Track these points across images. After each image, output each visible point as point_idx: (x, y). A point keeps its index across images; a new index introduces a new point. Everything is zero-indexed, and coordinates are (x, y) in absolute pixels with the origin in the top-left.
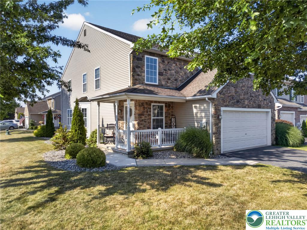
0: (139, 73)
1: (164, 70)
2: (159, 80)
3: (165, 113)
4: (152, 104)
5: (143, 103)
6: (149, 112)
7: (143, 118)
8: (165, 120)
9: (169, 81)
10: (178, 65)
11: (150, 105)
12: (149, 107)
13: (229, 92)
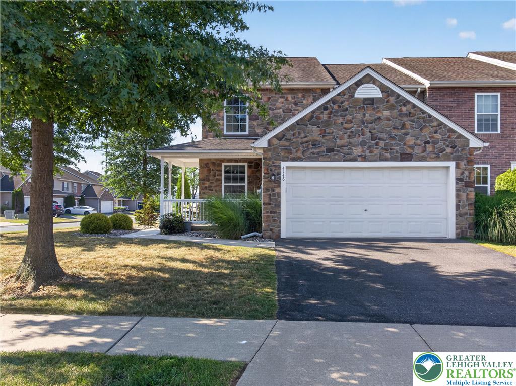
2: (250, 127)
3: (248, 177)
4: (224, 164)
5: (208, 163)
6: (218, 175)
8: (248, 187)
11: (220, 165)
12: (218, 168)
13: (302, 135)
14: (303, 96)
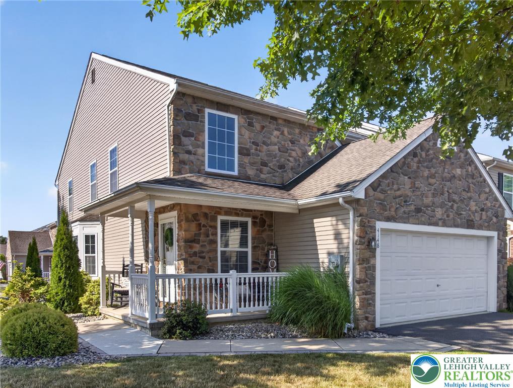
0: (190, 148)
1: (253, 143)
2: (240, 165)
3: (253, 238)
4: (220, 218)
5: (197, 214)
6: (212, 235)
7: (197, 248)
8: (252, 254)
9: (265, 169)
10: (286, 132)
11: (215, 220)
12: (212, 224)
13: (395, 187)
14: (300, 133)
